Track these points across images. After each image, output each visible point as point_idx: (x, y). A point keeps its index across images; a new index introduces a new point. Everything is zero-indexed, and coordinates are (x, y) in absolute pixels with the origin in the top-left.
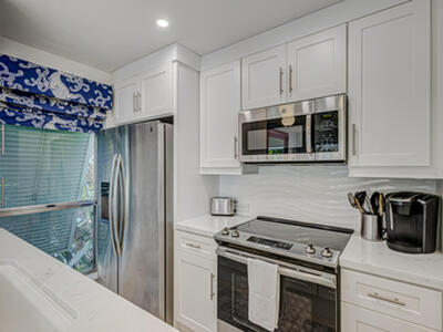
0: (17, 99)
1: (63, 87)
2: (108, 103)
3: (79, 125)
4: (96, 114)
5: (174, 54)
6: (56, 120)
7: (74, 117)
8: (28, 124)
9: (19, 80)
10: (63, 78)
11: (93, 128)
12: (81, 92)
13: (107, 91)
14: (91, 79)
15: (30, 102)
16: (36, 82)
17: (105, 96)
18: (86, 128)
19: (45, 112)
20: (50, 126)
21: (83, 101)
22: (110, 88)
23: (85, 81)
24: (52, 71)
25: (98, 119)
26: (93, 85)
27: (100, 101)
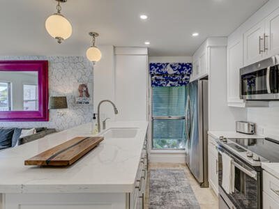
0: (158, 77)
1: (171, 69)
2: (189, 71)
3: (179, 83)
4: (185, 77)
5: (208, 44)
6: (170, 82)
7: (176, 80)
8: (161, 85)
9: (158, 71)
10: (171, 66)
11: (185, 84)
12: (178, 69)
13: (189, 66)
14: (181, 62)
15: (161, 78)
16: (163, 70)
17: (188, 68)
18: (182, 84)
19: (166, 80)
20: (168, 85)
21: (179, 73)
22: (190, 64)
23: (179, 64)
24: (167, 64)
25: (186, 79)
26: (183, 65)
27: (186, 71)
